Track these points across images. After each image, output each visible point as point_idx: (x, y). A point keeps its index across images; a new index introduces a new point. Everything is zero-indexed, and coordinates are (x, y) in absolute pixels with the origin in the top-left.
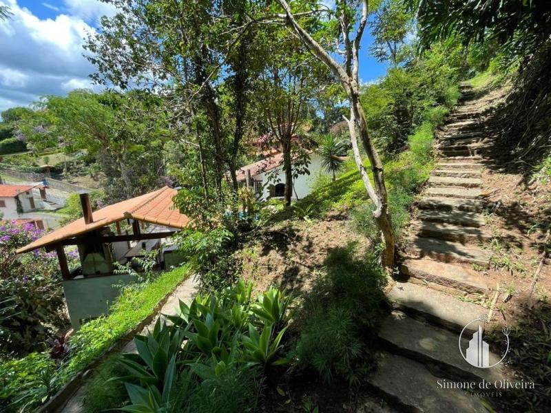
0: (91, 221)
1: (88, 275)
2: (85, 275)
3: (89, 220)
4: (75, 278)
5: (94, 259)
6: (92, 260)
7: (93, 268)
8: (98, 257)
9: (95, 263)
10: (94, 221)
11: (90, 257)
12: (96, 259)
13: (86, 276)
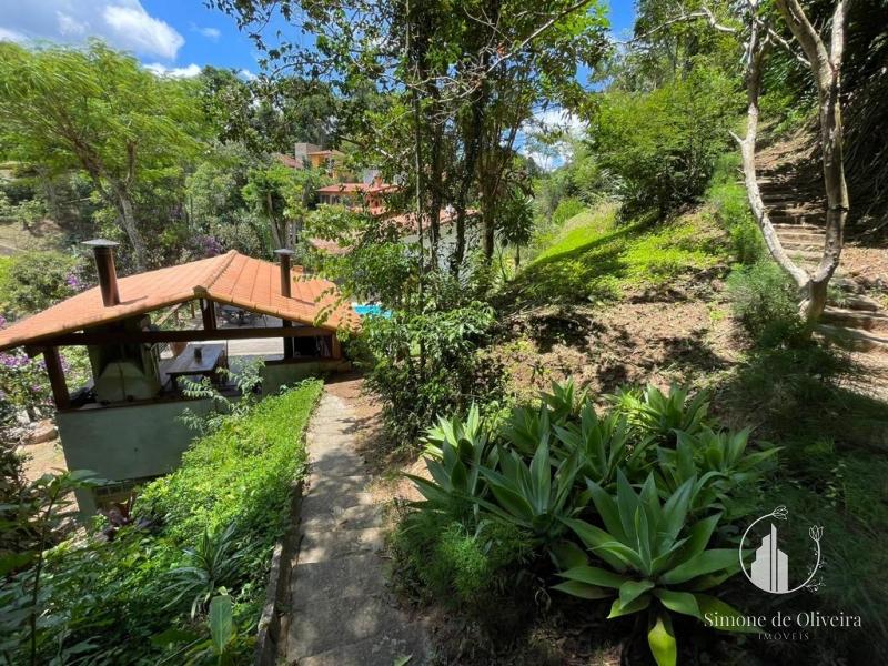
0: (117, 302)
1: (108, 403)
2: (103, 403)
3: (110, 297)
4: (83, 408)
5: (121, 372)
6: (117, 374)
7: (119, 391)
8: (130, 369)
9: (123, 380)
10: (121, 300)
11: (112, 370)
12: (125, 374)
13: (106, 405)
